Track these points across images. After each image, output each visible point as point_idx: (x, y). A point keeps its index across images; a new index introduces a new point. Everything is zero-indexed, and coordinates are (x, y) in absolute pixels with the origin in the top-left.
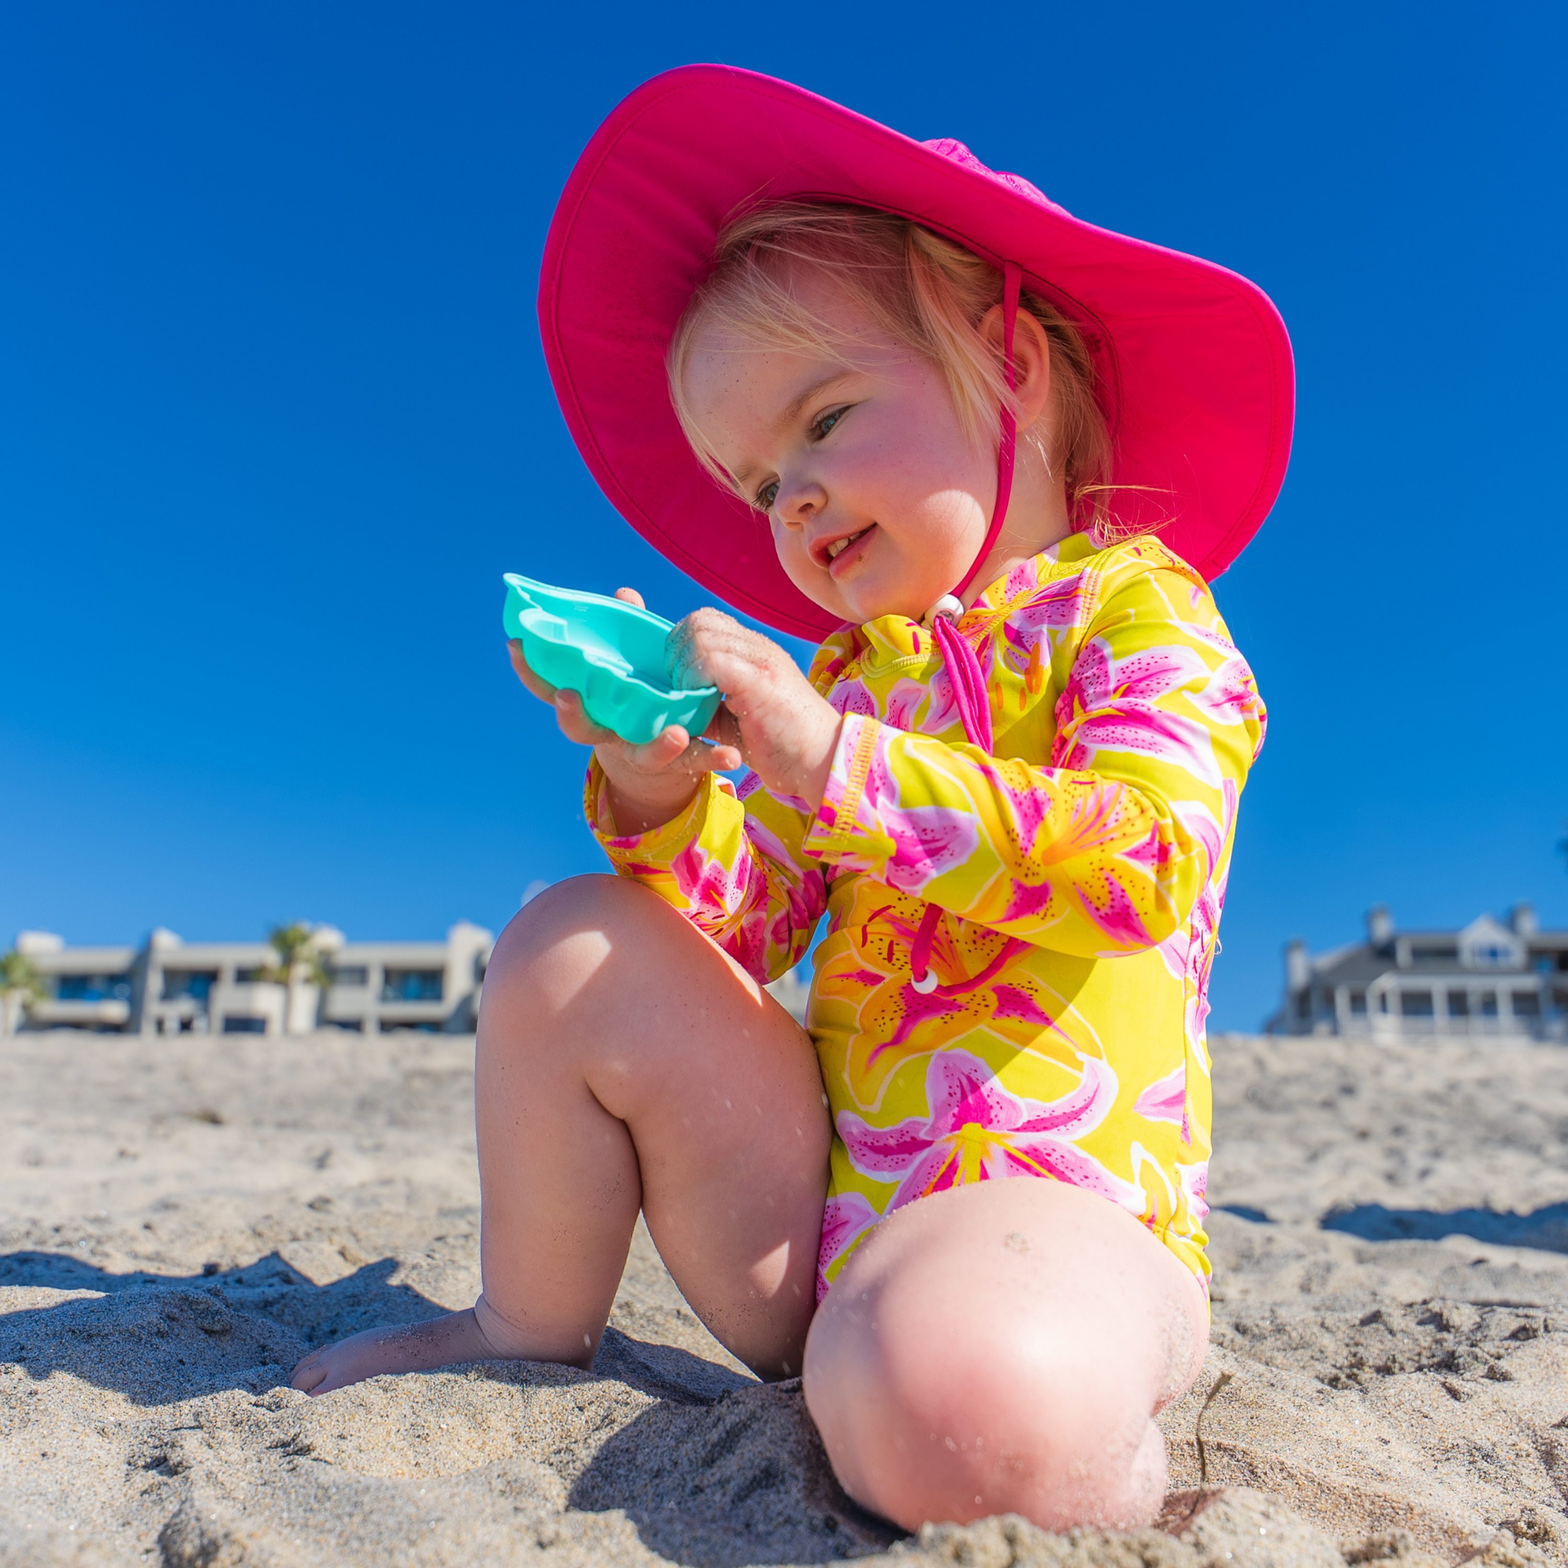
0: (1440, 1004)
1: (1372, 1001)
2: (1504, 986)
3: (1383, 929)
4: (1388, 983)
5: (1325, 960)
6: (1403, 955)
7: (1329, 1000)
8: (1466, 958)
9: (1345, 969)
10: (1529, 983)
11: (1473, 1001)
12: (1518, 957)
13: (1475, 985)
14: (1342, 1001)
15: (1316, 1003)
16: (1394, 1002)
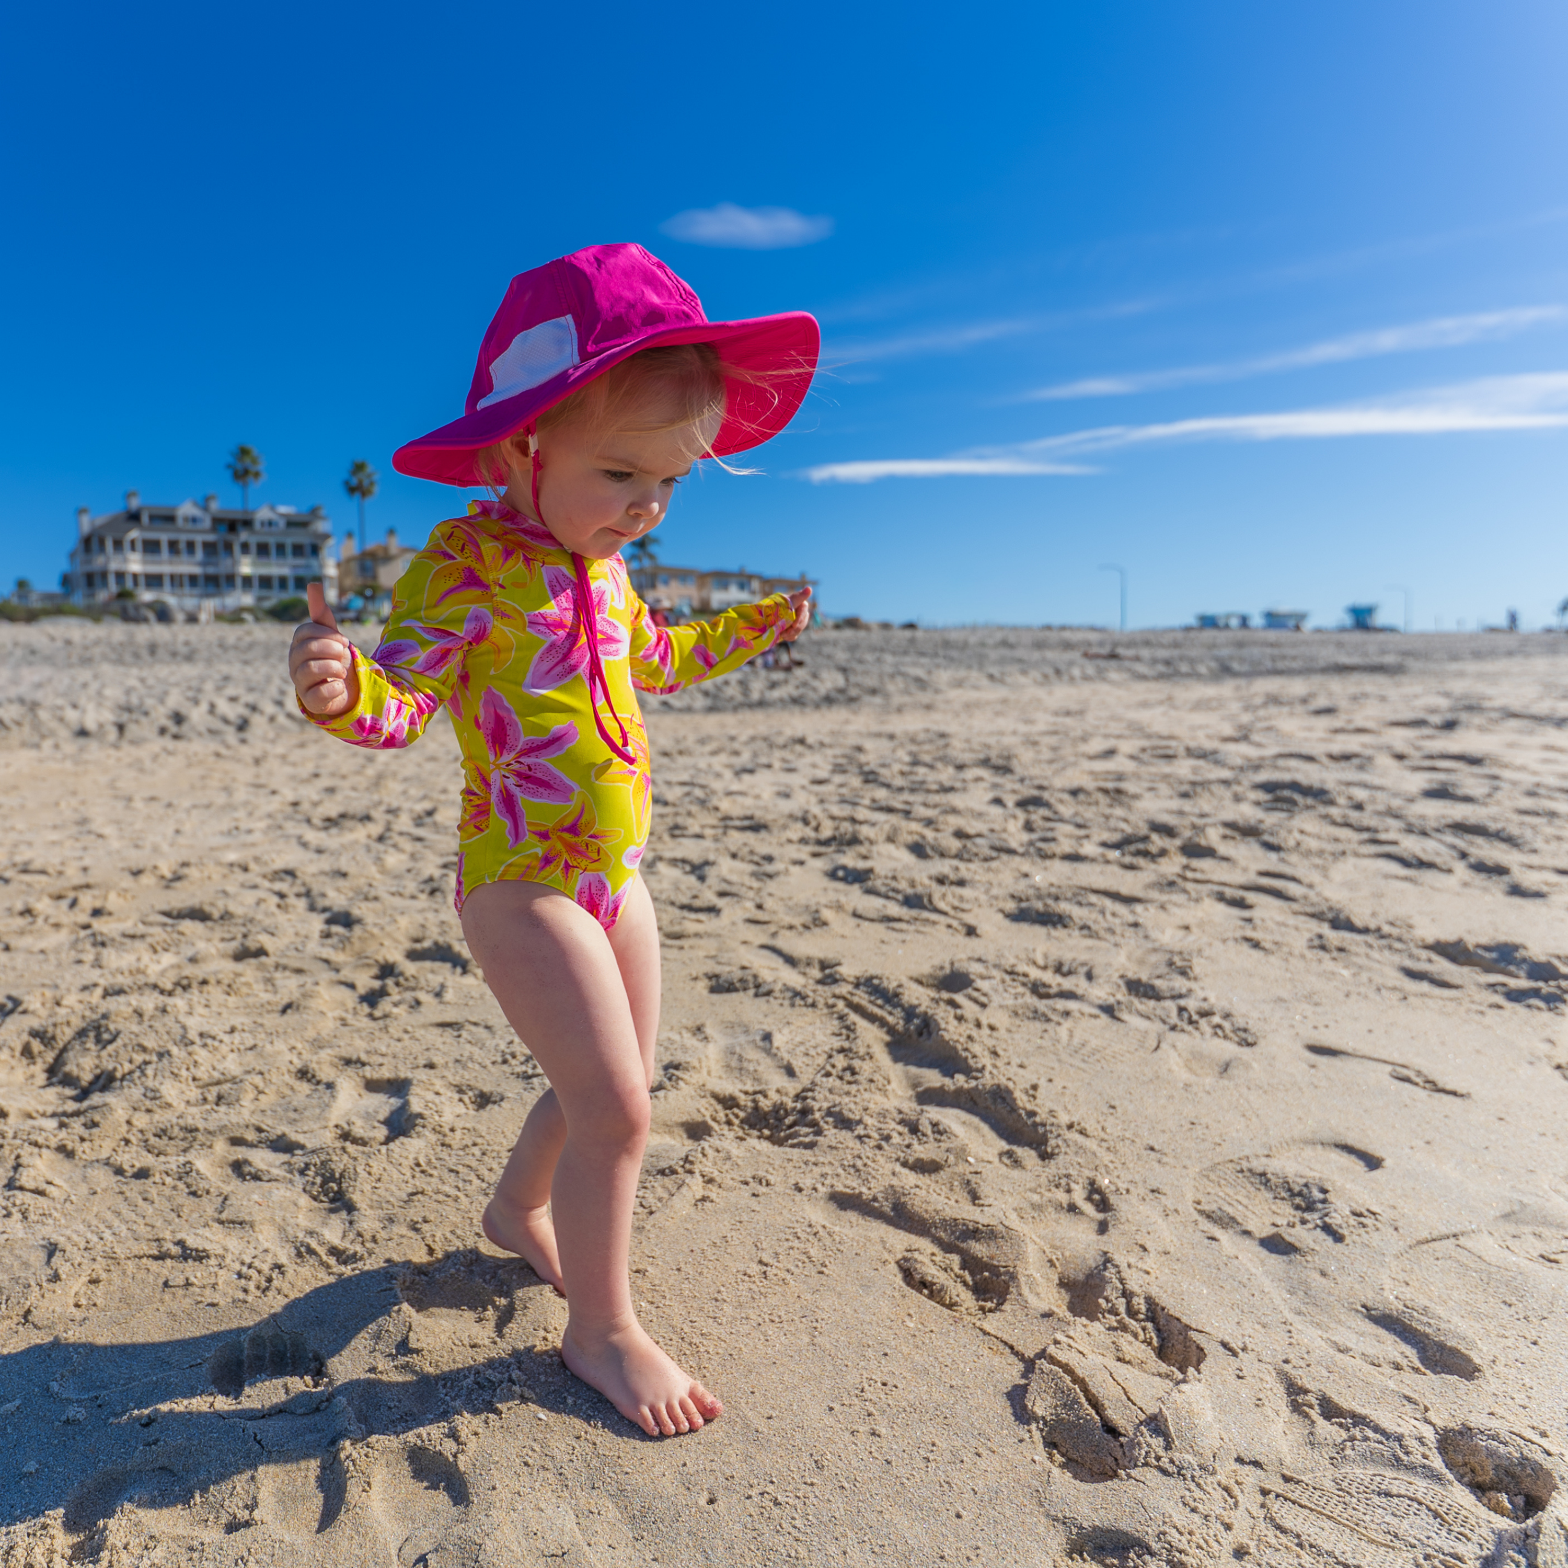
0: (165, 547)
1: (127, 545)
2: (199, 539)
3: (135, 503)
4: (134, 534)
5: (100, 520)
6: (145, 519)
7: (102, 543)
8: (180, 522)
9: (111, 525)
10: (211, 538)
11: (182, 546)
12: (207, 523)
13: (183, 538)
14: (109, 544)
15: (95, 544)
16: (139, 545)
